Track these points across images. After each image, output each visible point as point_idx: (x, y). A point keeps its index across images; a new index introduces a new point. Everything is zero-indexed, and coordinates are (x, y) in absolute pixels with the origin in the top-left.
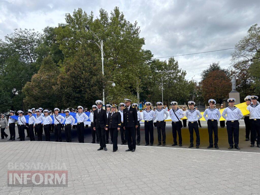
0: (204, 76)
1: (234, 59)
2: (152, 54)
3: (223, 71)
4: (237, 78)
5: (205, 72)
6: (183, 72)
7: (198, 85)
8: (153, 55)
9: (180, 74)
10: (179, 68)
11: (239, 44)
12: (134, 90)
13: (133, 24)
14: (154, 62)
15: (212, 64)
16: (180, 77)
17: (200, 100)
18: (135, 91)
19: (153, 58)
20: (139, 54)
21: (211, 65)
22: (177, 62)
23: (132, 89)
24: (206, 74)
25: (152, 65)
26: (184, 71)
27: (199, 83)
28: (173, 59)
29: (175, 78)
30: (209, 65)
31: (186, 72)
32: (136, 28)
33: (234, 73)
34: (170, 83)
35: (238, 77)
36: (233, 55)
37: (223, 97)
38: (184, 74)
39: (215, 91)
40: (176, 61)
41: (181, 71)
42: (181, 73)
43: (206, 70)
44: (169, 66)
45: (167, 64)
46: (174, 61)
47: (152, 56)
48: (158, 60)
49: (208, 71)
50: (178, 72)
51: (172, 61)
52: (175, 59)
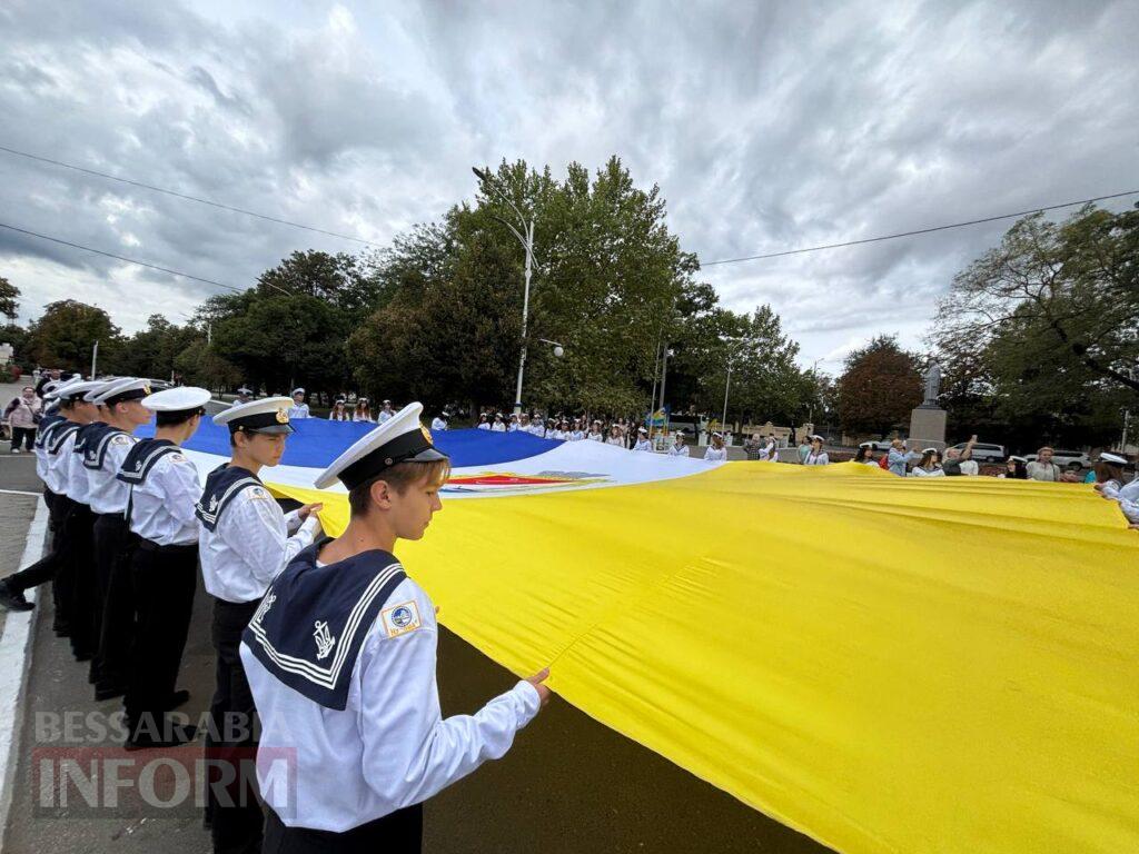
0: (853, 365)
1: (945, 317)
2: (717, 294)
3: (905, 357)
4: (943, 375)
5: (855, 355)
6: (789, 346)
7: (832, 383)
8: (719, 296)
9: (781, 349)
10: (781, 335)
11: (968, 274)
13: (647, 191)
14: (718, 314)
15: (877, 338)
16: (782, 358)
17: (830, 420)
19: (716, 306)
21: (874, 340)
22: (778, 319)
24: (858, 360)
26: (794, 344)
27: (838, 381)
28: (768, 311)
29: (766, 358)
30: (870, 339)
31: (800, 346)
32: (655, 203)
33: (937, 360)
34: (752, 370)
35: (945, 372)
36: (944, 305)
37: (892, 418)
38: (795, 350)
39: (874, 403)
40: (775, 315)
41: (784, 341)
42: (786, 346)
43: (860, 351)
44: (756, 327)
45: (752, 321)
46: (770, 315)
47: (716, 300)
49: (863, 353)
50: (776, 345)
51: (764, 314)
52: (774, 311)
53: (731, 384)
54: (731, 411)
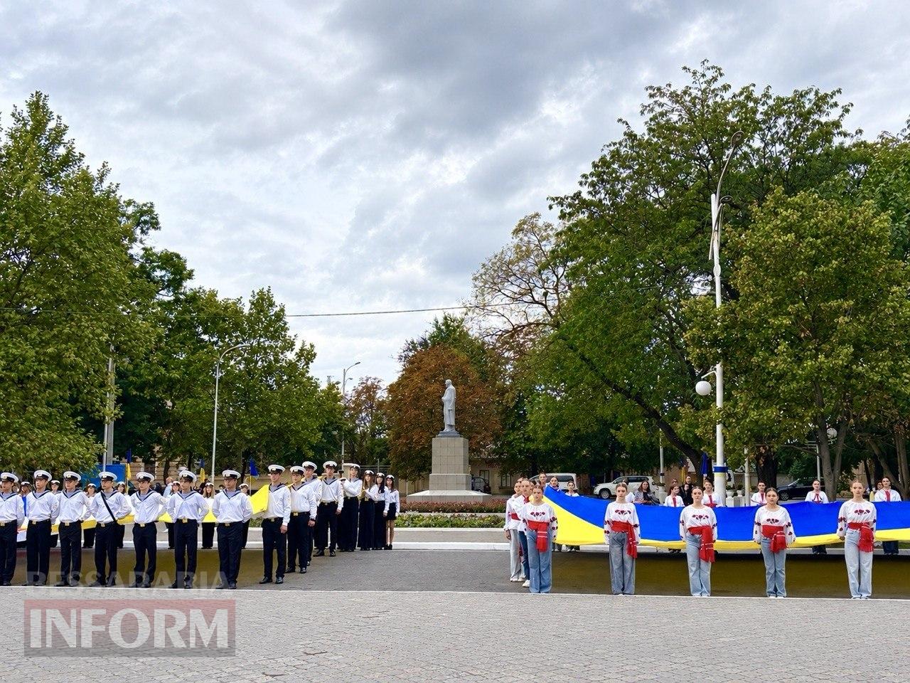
2: (189, 267)
5: (413, 346)
6: (302, 350)
7: (382, 395)
8: (192, 271)
9: (291, 356)
10: (289, 335)
12: (84, 411)
14: (193, 298)
15: (443, 320)
16: (292, 366)
18: (92, 415)
19: (189, 286)
20: (111, 280)
21: (437, 322)
22: (282, 310)
23: (79, 406)
25: (186, 311)
26: (308, 347)
28: (269, 299)
29: (269, 371)
31: (315, 351)
32: (105, 185)
38: (308, 356)
40: (278, 304)
41: (293, 343)
42: (297, 351)
43: (421, 340)
44: (252, 321)
45: (246, 311)
46: (272, 304)
47: (190, 275)
48: (213, 294)
49: (424, 344)
50: (284, 349)
51: (263, 301)
52: (278, 300)
53: (221, 409)
54: (224, 451)
